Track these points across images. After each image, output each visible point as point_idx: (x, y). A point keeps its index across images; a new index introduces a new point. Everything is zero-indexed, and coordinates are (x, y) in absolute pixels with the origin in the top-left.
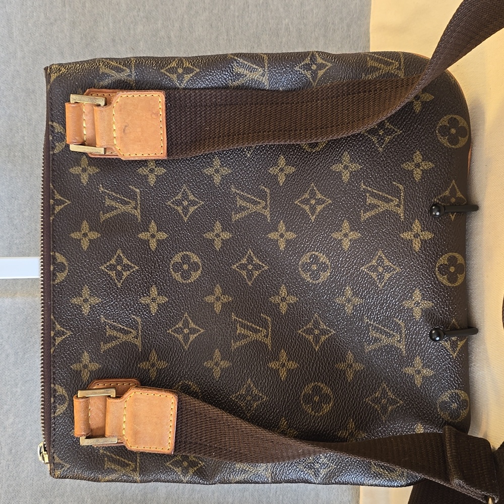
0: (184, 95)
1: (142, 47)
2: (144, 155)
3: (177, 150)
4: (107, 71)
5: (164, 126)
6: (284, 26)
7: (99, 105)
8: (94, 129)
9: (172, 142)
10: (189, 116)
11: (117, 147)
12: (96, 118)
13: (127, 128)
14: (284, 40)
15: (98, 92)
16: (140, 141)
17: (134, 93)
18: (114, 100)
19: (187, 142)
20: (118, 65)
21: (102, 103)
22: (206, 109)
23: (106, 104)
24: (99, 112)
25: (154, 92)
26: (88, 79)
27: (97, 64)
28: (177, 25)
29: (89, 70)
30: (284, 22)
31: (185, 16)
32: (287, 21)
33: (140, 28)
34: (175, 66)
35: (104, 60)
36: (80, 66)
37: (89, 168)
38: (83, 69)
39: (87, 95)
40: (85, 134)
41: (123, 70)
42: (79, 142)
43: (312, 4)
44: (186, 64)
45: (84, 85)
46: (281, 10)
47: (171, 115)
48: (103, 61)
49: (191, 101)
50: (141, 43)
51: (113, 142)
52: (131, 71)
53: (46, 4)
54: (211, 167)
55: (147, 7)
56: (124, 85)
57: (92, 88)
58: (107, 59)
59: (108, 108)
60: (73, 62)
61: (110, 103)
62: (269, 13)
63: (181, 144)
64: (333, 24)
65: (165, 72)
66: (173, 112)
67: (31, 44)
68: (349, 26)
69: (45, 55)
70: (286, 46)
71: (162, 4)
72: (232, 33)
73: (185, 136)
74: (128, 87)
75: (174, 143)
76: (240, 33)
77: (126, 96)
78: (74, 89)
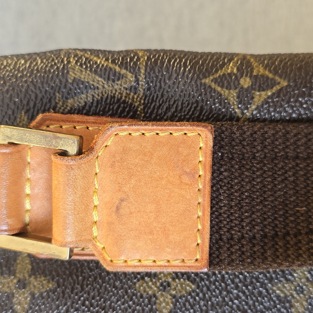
0: (252, 134)
2: (158, 263)
3: (232, 253)
4: (86, 76)
5: (205, 200)
7: (64, 154)
8: (50, 199)
9: (221, 235)
10: (259, 180)
11: (98, 244)
12: (55, 182)
13: (124, 203)
15: (63, 121)
16: (151, 233)
17: (147, 127)
18: (100, 142)
19: (254, 237)
20: (110, 65)
21: (72, 149)
22: (297, 165)
23: (80, 152)
24: (64, 169)
25: (189, 127)
26: (41, 92)
27: (63, 61)
29: (45, 72)
34: (235, 71)
35: (78, 52)
36: (26, 62)
37: (32, 279)
38: (32, 70)
39: (37, 127)
40: (28, 211)
41: (120, 77)
42: (13, 230)
44: (259, 70)
45: (32, 104)
47: (221, 177)
48: (76, 55)
49: (265, 147)
51: (91, 234)
52: (137, 81)
54: (287, 280)
56: (119, 107)
57: (48, 111)
58: (85, 50)
59: (84, 160)
60: (12, 56)
61: (91, 149)
63: (239, 240)
65: (213, 85)
66: (226, 171)
73: (250, 223)
74: (128, 112)
75: (224, 238)
77: (126, 133)
78: (10, 112)
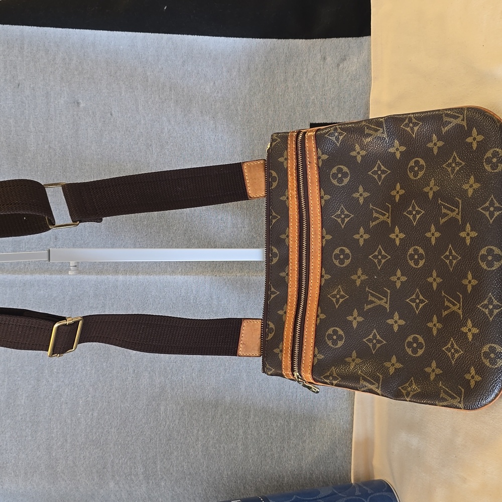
6: (311, 100)
14: (311, 109)
30: (311, 98)
31: (247, 96)
32: (313, 97)
43: (330, 85)
46: (310, 90)
62: (302, 92)
64: (344, 98)
68: (355, 99)
72: (277, 106)
76: (282, 106)
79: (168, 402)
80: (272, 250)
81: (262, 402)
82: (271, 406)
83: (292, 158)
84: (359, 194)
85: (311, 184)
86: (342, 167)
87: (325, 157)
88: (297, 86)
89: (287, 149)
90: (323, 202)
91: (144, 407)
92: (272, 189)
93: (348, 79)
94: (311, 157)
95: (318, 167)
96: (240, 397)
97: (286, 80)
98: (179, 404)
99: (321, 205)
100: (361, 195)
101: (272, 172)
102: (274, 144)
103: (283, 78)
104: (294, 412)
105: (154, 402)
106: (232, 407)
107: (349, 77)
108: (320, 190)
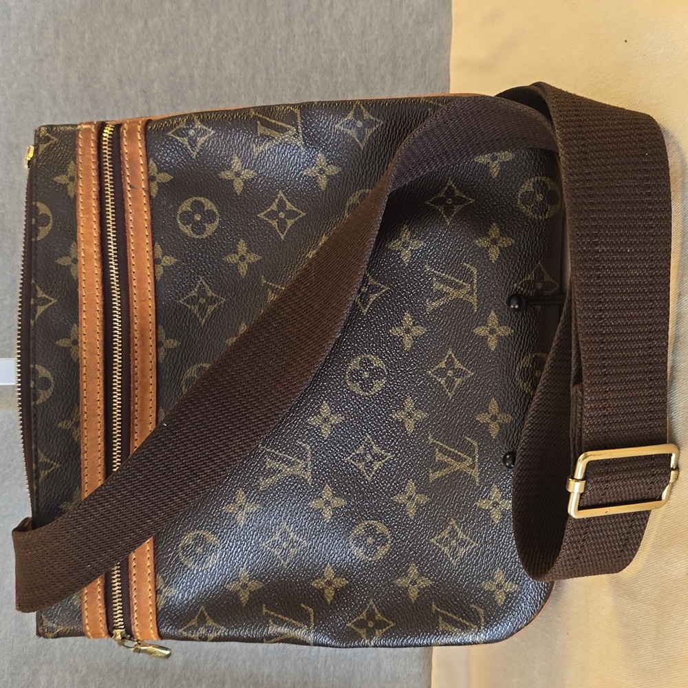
1: (156, 89)
6: (340, 61)
28: (202, 61)
30: (340, 56)
31: (213, 50)
32: (344, 54)
33: (154, 65)
43: (376, 32)
46: (337, 41)
50: (156, 84)
53: (34, 35)
55: (164, 38)
62: (321, 45)
64: (403, 58)
67: (15, 86)
68: (424, 61)
69: (32, 100)
70: (343, 87)
71: (183, 34)
72: (273, 72)
76: (283, 71)
79: (54, 668)
80: (35, 372)
81: (248, 664)
82: (267, 671)
83: (88, 175)
84: (237, 257)
85: (134, 231)
86: (202, 199)
87: (165, 177)
88: (313, 32)
89: (75, 159)
90: (160, 270)
91: (5, 679)
92: (36, 242)
93: (410, 23)
94: (134, 176)
95: (150, 197)
96: (203, 654)
97: (289, 20)
98: (77, 670)
99: (155, 277)
100: (242, 258)
101: (39, 205)
102: (42, 147)
103: (284, 15)
104: (314, 682)
105: (26, 668)
106: (188, 674)
107: (414, 17)
108: (153, 245)
